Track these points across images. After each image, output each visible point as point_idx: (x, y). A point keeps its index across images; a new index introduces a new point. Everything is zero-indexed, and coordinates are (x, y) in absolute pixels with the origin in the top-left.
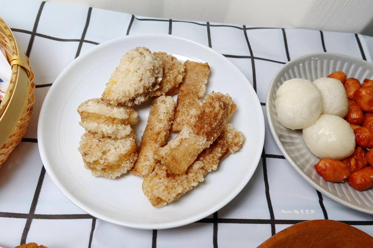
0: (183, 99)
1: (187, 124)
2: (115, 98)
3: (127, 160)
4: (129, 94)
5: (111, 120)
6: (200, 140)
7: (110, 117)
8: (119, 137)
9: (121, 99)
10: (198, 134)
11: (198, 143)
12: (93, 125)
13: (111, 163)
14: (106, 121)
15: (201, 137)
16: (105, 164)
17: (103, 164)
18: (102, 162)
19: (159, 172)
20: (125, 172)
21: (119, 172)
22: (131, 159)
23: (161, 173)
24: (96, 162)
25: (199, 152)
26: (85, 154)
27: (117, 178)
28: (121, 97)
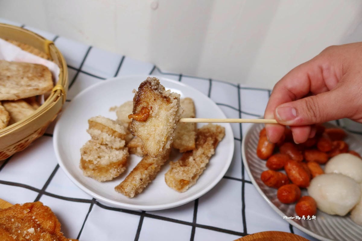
3: (116, 168)
5: (112, 132)
7: (112, 129)
8: (114, 147)
12: (97, 132)
14: (108, 131)
16: (97, 165)
17: (95, 165)
18: (95, 163)
20: (111, 179)
21: (105, 176)
22: (119, 168)
24: (90, 162)
26: (85, 153)
27: (103, 182)
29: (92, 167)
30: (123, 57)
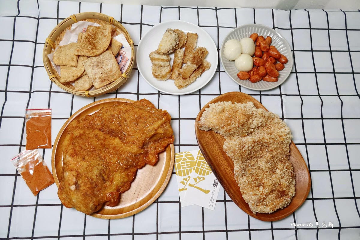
0: (187, 49)
1: (189, 60)
2: (162, 52)
3: (169, 74)
8: (166, 66)
9: (164, 52)
11: (193, 67)
12: (156, 62)
13: (164, 75)
14: (161, 60)
15: (194, 65)
18: (161, 75)
20: (168, 78)
23: (181, 78)
25: (193, 70)
27: (166, 81)
29: (160, 77)
30: (142, 6)
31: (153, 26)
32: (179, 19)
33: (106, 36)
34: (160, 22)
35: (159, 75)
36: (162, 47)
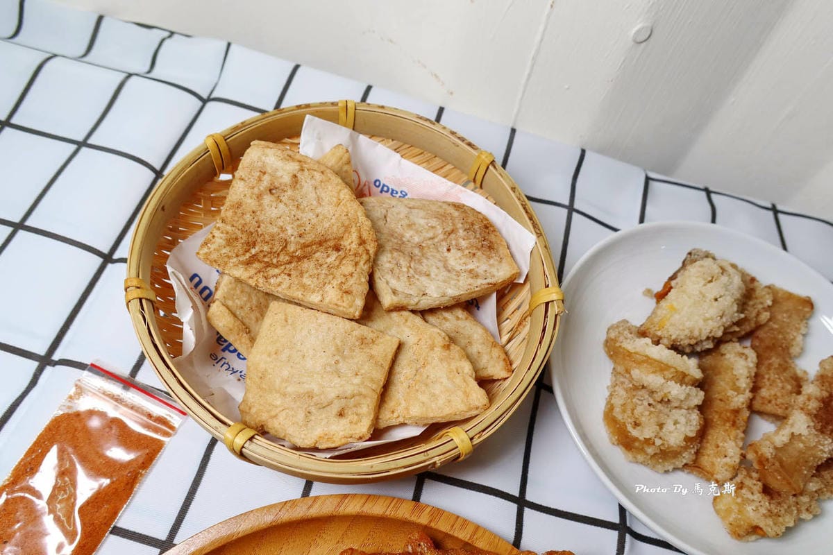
0: (767, 355)
1: (802, 409)
2: (673, 337)
4: (700, 335)
6: (826, 442)
9: (681, 340)
10: (822, 431)
11: (822, 447)
13: (672, 447)
15: (827, 437)
16: (663, 447)
17: (659, 446)
18: (658, 442)
19: (748, 482)
20: (681, 466)
23: (755, 485)
24: (648, 440)
25: (820, 463)
28: (682, 337)
29: (650, 450)
30: (583, 152)
31: (615, 230)
32: (713, 221)
33: (295, 176)
34: (642, 220)
35: (648, 442)
36: (677, 316)
